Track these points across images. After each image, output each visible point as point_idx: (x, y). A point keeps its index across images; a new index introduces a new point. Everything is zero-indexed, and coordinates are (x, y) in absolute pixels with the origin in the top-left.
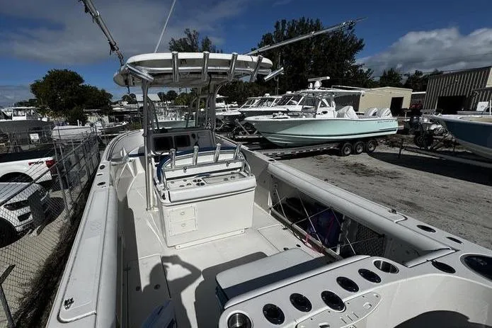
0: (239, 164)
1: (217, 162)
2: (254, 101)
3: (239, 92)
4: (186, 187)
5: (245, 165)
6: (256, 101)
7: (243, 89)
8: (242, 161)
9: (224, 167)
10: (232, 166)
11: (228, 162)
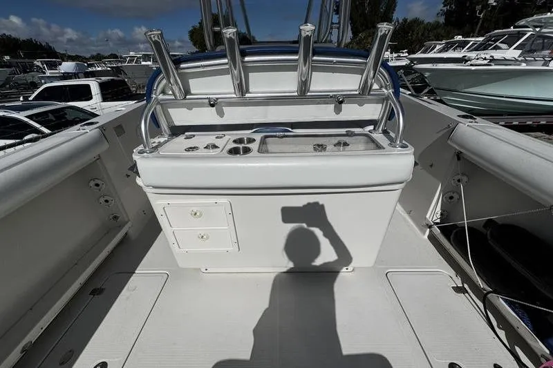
0: (372, 111)
1: (303, 95)
2: (435, 47)
3: (414, 37)
4: (202, 152)
5: (391, 116)
6: (438, 47)
7: (420, 34)
8: (383, 100)
9: (326, 113)
10: (351, 112)
11: (339, 101)
